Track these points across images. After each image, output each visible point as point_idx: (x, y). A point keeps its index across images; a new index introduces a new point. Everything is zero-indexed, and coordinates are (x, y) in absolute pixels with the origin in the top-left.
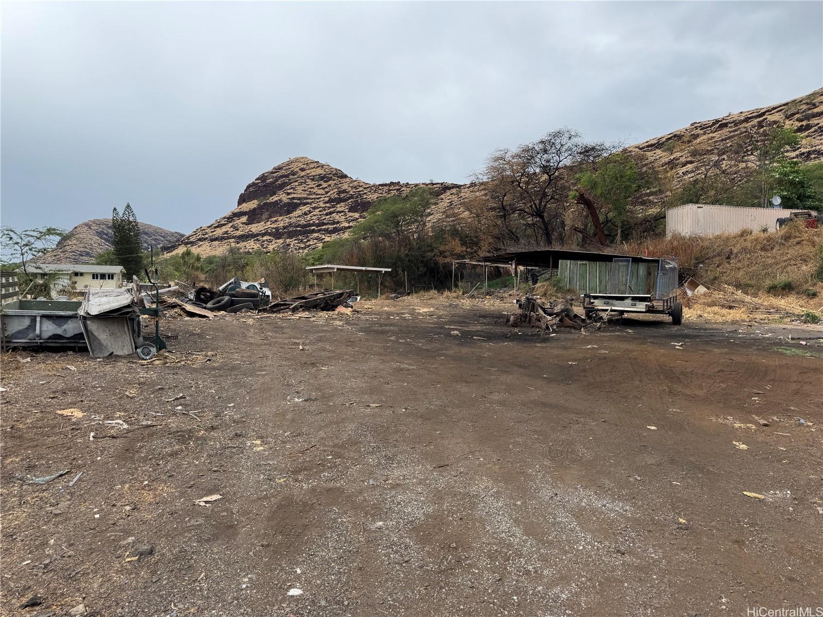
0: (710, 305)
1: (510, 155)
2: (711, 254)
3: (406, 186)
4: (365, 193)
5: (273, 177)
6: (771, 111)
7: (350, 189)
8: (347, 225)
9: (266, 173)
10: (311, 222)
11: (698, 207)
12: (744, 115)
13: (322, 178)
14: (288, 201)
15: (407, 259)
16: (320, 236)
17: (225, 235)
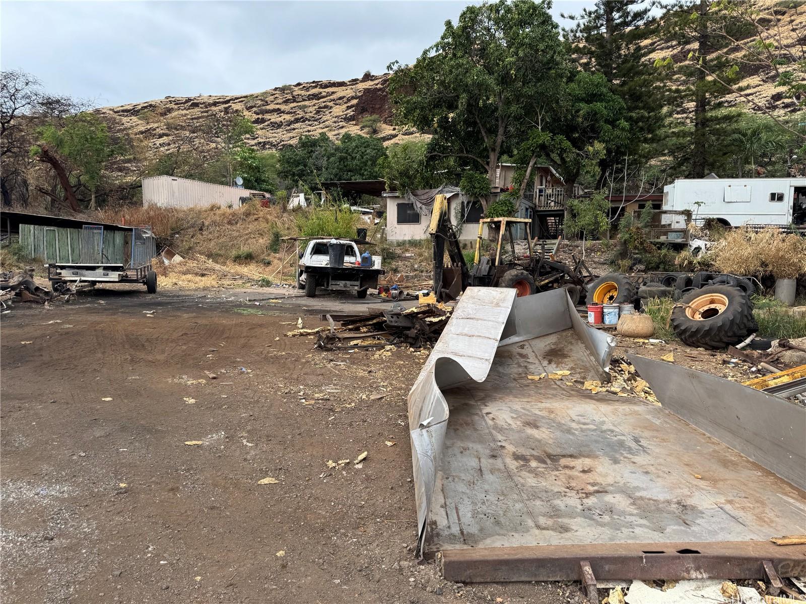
0: (185, 273)
2: (185, 226)
6: (234, 100)
11: (173, 180)
12: (212, 98)
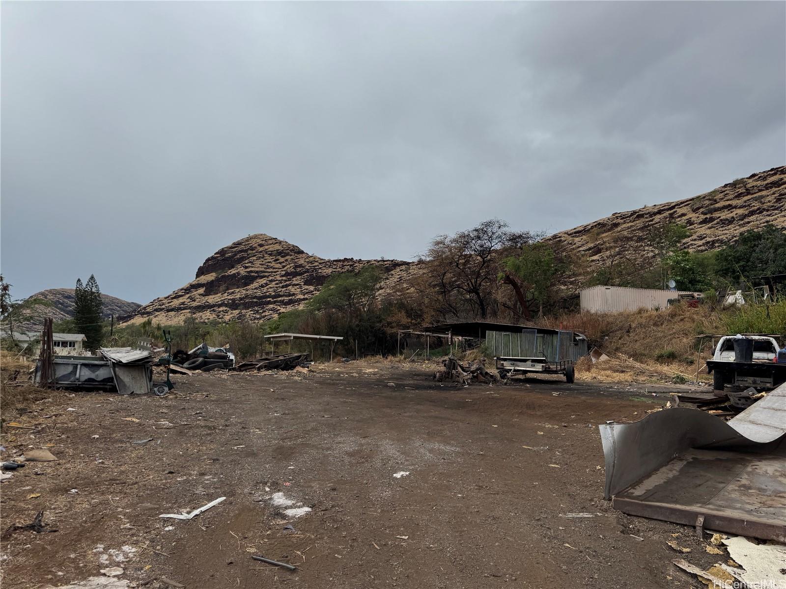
0: (606, 370)
1: (449, 240)
2: (615, 328)
3: (359, 262)
4: (320, 268)
5: (232, 252)
6: (680, 205)
7: (306, 263)
8: (302, 297)
9: (225, 248)
10: (267, 294)
11: (606, 289)
12: (657, 207)
13: (280, 253)
14: (245, 274)
15: (357, 329)
16: (276, 307)
17: (182, 306)
